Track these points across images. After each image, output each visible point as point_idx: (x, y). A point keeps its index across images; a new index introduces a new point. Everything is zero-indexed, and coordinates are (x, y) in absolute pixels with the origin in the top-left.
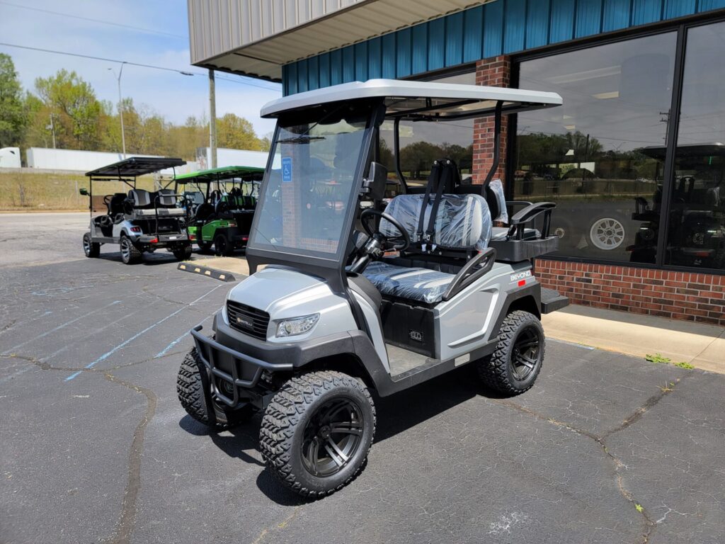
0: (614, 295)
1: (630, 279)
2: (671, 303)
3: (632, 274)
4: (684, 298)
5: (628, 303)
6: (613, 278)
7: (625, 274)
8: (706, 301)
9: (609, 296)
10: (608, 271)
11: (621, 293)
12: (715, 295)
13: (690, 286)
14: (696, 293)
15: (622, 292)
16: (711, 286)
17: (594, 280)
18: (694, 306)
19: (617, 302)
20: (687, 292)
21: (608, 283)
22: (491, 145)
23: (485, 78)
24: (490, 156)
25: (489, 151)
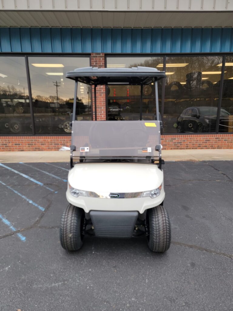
2: (166, 145)
4: (169, 143)
8: (175, 143)
12: (178, 141)
13: (171, 139)
14: (173, 141)
16: (177, 138)
18: (172, 145)
20: (171, 141)
22: (101, 91)
23: (96, 61)
24: (101, 95)
25: (100, 93)
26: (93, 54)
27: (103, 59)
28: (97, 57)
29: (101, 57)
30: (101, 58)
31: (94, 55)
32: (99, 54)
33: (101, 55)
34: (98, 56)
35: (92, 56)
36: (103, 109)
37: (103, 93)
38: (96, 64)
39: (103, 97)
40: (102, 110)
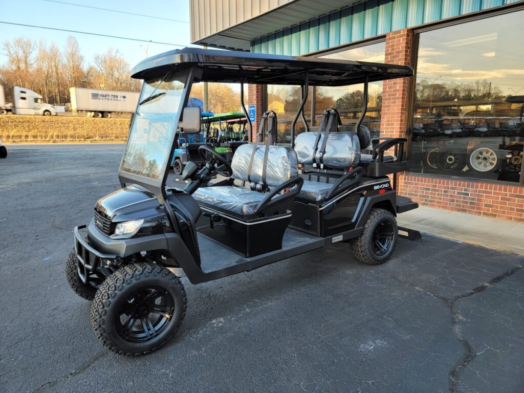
0: (486, 205)
1: (498, 194)
6: (485, 192)
7: (495, 189)
10: (481, 187)
11: (491, 204)
15: (493, 203)
17: (471, 194)
19: (488, 210)
21: (481, 196)
22: (396, 94)
23: (393, 46)
24: (395, 102)
25: (394, 99)
26: (389, 36)
27: (403, 40)
28: (394, 38)
29: (401, 36)
30: (401, 39)
31: (391, 36)
32: (399, 32)
33: (402, 33)
34: (396, 35)
35: (387, 38)
36: (395, 126)
37: (398, 98)
38: (393, 49)
39: (397, 106)
40: (393, 128)
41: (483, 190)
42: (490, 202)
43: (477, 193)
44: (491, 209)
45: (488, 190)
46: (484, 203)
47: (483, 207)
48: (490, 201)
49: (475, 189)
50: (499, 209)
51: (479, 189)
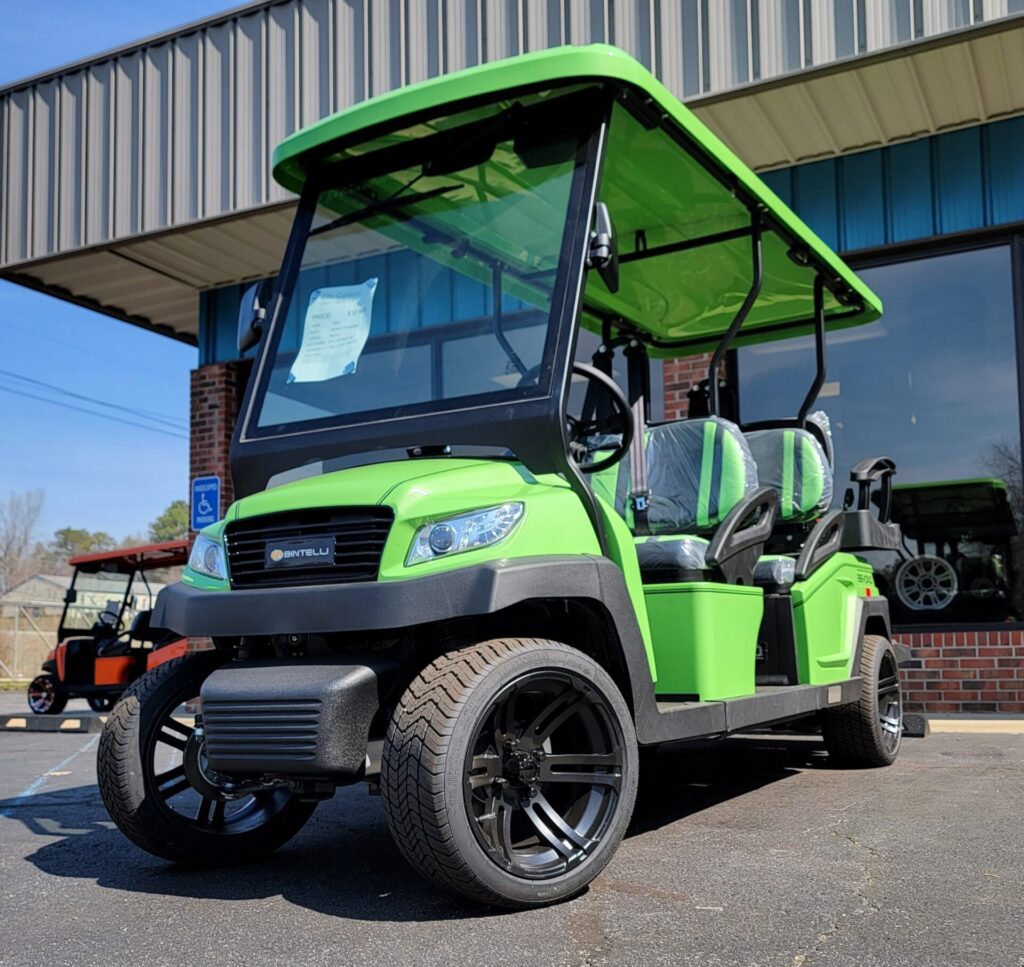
0: (967, 685)
1: (991, 653)
3: (994, 642)
5: (994, 696)
6: (960, 653)
7: (982, 642)
9: (958, 688)
10: (949, 642)
11: (978, 679)
15: (981, 677)
17: (927, 662)
19: (974, 697)
21: (952, 664)
41: (954, 647)
42: (975, 677)
43: (941, 658)
44: (979, 692)
45: (965, 647)
46: (961, 681)
47: (961, 690)
48: (975, 672)
49: (933, 648)
50: (999, 690)
51: (944, 647)
